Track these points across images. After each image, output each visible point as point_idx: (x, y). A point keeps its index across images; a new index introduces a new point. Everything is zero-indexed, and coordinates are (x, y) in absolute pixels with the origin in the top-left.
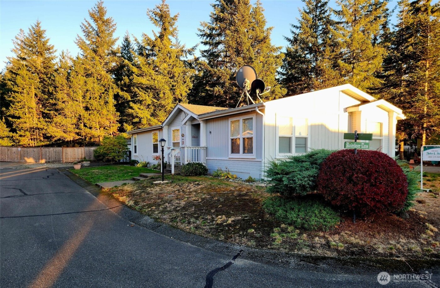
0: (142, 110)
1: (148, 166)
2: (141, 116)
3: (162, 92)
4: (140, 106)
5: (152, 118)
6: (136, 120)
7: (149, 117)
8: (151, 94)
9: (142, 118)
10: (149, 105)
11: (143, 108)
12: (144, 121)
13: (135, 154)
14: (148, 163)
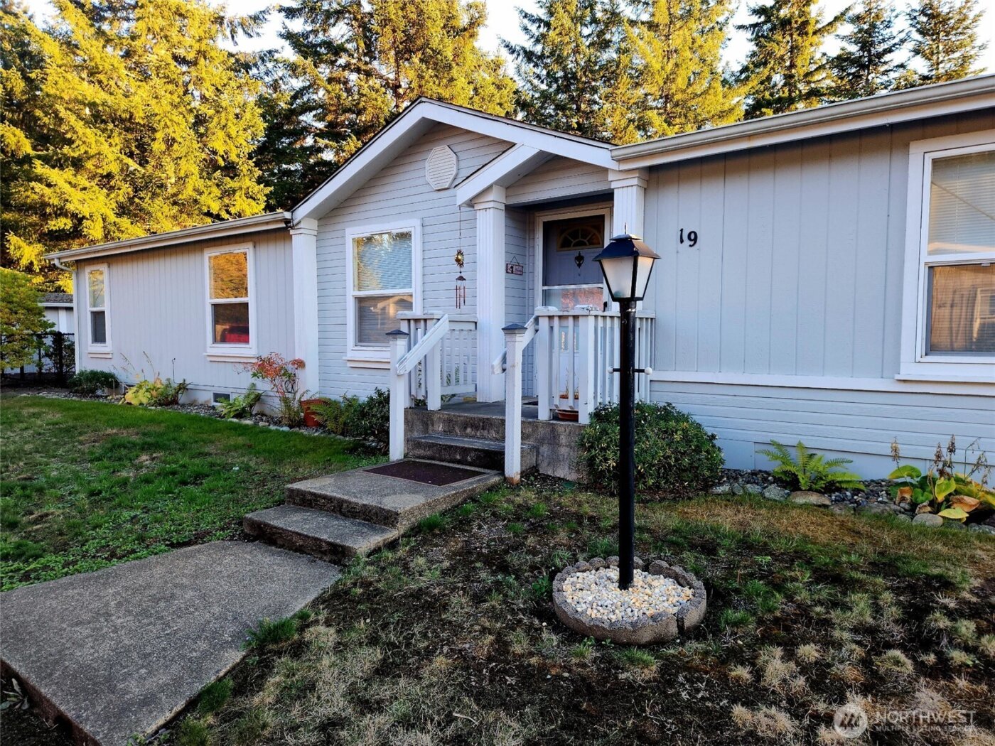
0: (85, 189)
1: (182, 399)
2: (85, 211)
3: (159, 135)
4: (75, 176)
5: (125, 222)
6: (64, 223)
7: (112, 217)
8: (117, 140)
9: (84, 218)
10: (109, 176)
11: (87, 184)
12: (94, 230)
13: (98, 348)
14: (183, 387)
